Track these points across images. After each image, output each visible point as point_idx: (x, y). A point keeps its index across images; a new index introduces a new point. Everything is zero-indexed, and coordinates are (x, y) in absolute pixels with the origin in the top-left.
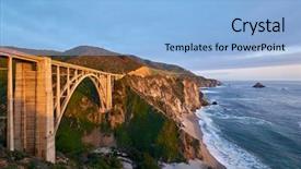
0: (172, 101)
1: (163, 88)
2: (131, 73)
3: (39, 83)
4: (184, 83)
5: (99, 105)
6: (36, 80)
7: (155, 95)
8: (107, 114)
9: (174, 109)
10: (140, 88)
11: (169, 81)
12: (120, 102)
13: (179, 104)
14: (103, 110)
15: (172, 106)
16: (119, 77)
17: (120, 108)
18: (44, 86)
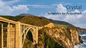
0: (65, 40)
1: (61, 33)
2: (46, 26)
4: (71, 31)
7: (57, 37)
9: (66, 44)
10: (50, 33)
11: (63, 30)
12: (42, 40)
13: (69, 41)
14: (34, 43)
15: (65, 42)
16: (41, 28)
17: (41, 43)
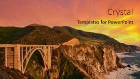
0: (93, 64)
1: (87, 54)
2: (64, 44)
3: (15, 57)
4: (104, 50)
5: (44, 66)
6: (14, 55)
7: (80, 59)
8: (48, 72)
9: (95, 69)
10: (70, 54)
11: (93, 49)
12: (56, 64)
13: (99, 66)
14: (45, 69)
15: (93, 67)
16: (56, 47)
18: (17, 58)
